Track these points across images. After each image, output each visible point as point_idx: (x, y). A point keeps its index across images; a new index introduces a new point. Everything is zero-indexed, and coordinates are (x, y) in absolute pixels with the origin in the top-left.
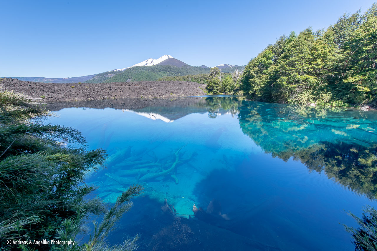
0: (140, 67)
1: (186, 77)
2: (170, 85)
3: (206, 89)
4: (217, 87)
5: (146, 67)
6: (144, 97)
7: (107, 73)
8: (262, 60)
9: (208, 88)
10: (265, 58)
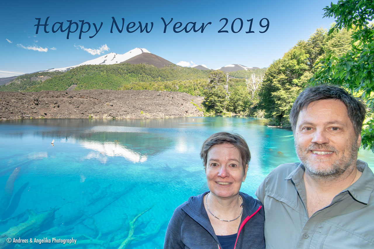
0: (93, 66)
1: (169, 83)
2: (140, 97)
3: (203, 106)
4: (221, 102)
5: (104, 66)
6: (94, 117)
7: (36, 74)
8: (291, 64)
9: (207, 103)
10: (295, 62)
